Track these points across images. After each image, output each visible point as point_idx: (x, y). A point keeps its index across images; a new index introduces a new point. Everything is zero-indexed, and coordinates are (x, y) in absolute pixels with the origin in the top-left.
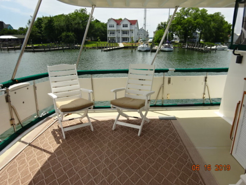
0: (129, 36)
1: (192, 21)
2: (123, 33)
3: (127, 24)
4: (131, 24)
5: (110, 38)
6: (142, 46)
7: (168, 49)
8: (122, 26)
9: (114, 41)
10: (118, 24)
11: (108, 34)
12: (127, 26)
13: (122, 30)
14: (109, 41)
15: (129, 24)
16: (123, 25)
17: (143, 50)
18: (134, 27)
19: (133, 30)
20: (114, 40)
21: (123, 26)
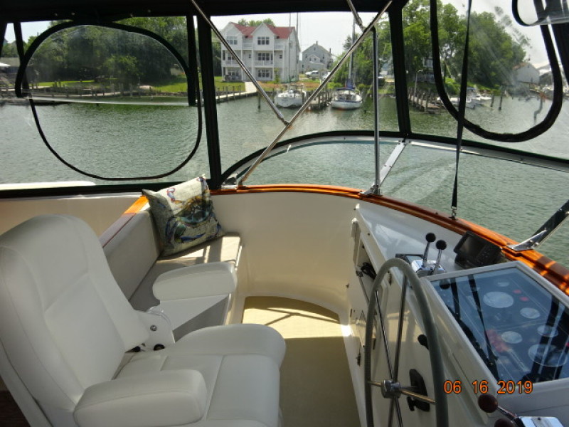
0: (272, 66)
1: (421, 32)
2: (260, 59)
3: (268, 38)
4: (278, 37)
5: (229, 69)
6: (285, 94)
7: (346, 103)
8: (255, 41)
9: (237, 78)
10: (247, 37)
11: (224, 59)
12: (268, 43)
13: (256, 52)
14: (227, 77)
15: (272, 37)
16: (259, 38)
17: (285, 105)
18: (284, 44)
19: (281, 51)
20: (237, 75)
21: (259, 43)
